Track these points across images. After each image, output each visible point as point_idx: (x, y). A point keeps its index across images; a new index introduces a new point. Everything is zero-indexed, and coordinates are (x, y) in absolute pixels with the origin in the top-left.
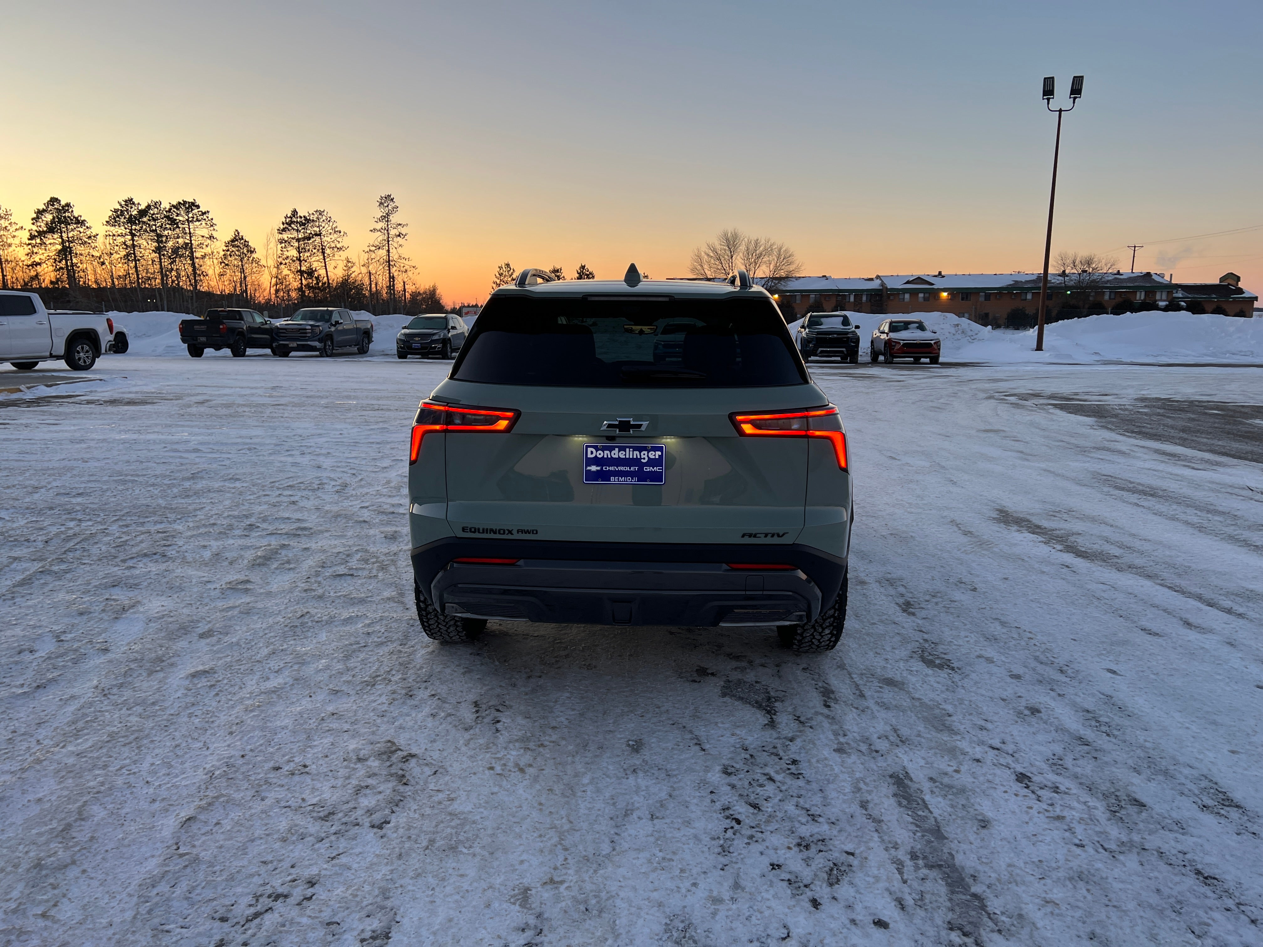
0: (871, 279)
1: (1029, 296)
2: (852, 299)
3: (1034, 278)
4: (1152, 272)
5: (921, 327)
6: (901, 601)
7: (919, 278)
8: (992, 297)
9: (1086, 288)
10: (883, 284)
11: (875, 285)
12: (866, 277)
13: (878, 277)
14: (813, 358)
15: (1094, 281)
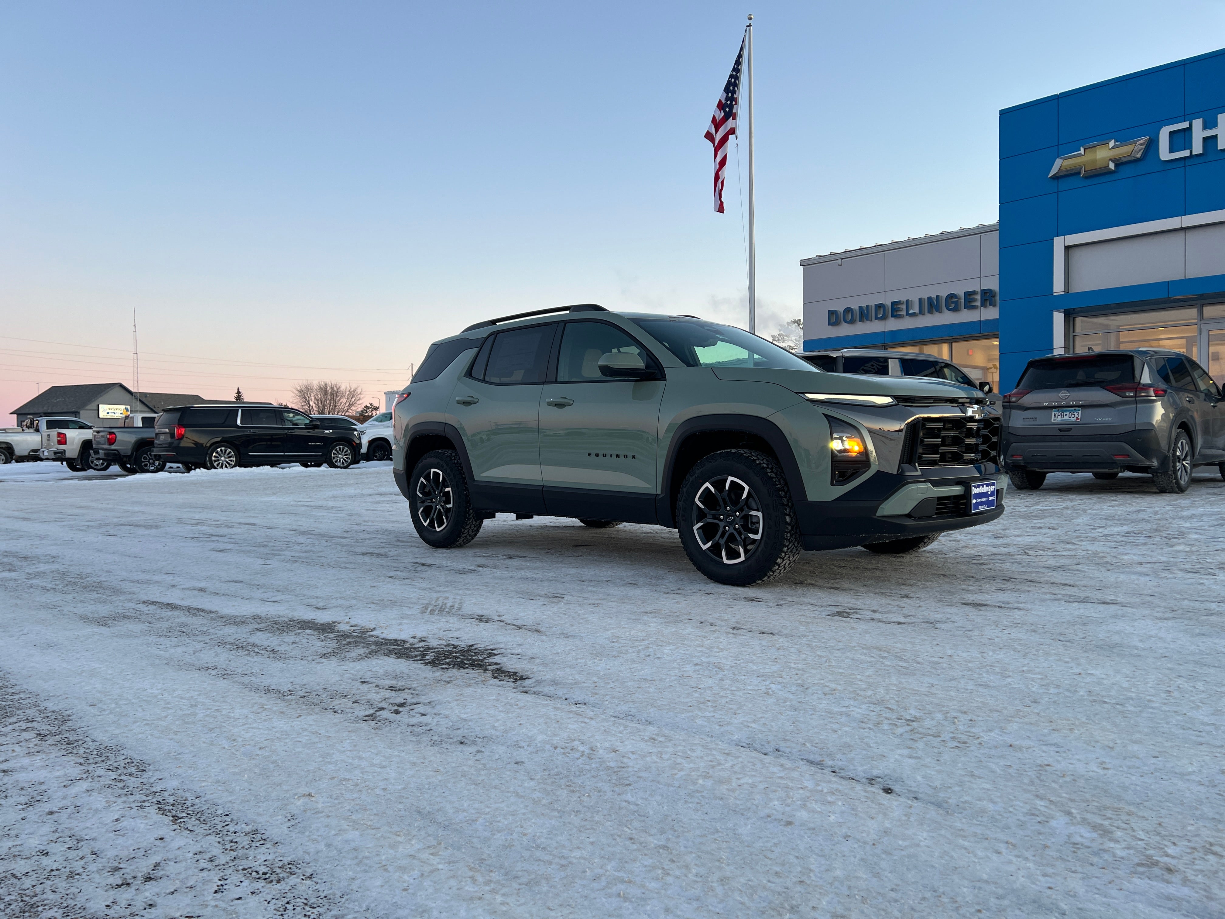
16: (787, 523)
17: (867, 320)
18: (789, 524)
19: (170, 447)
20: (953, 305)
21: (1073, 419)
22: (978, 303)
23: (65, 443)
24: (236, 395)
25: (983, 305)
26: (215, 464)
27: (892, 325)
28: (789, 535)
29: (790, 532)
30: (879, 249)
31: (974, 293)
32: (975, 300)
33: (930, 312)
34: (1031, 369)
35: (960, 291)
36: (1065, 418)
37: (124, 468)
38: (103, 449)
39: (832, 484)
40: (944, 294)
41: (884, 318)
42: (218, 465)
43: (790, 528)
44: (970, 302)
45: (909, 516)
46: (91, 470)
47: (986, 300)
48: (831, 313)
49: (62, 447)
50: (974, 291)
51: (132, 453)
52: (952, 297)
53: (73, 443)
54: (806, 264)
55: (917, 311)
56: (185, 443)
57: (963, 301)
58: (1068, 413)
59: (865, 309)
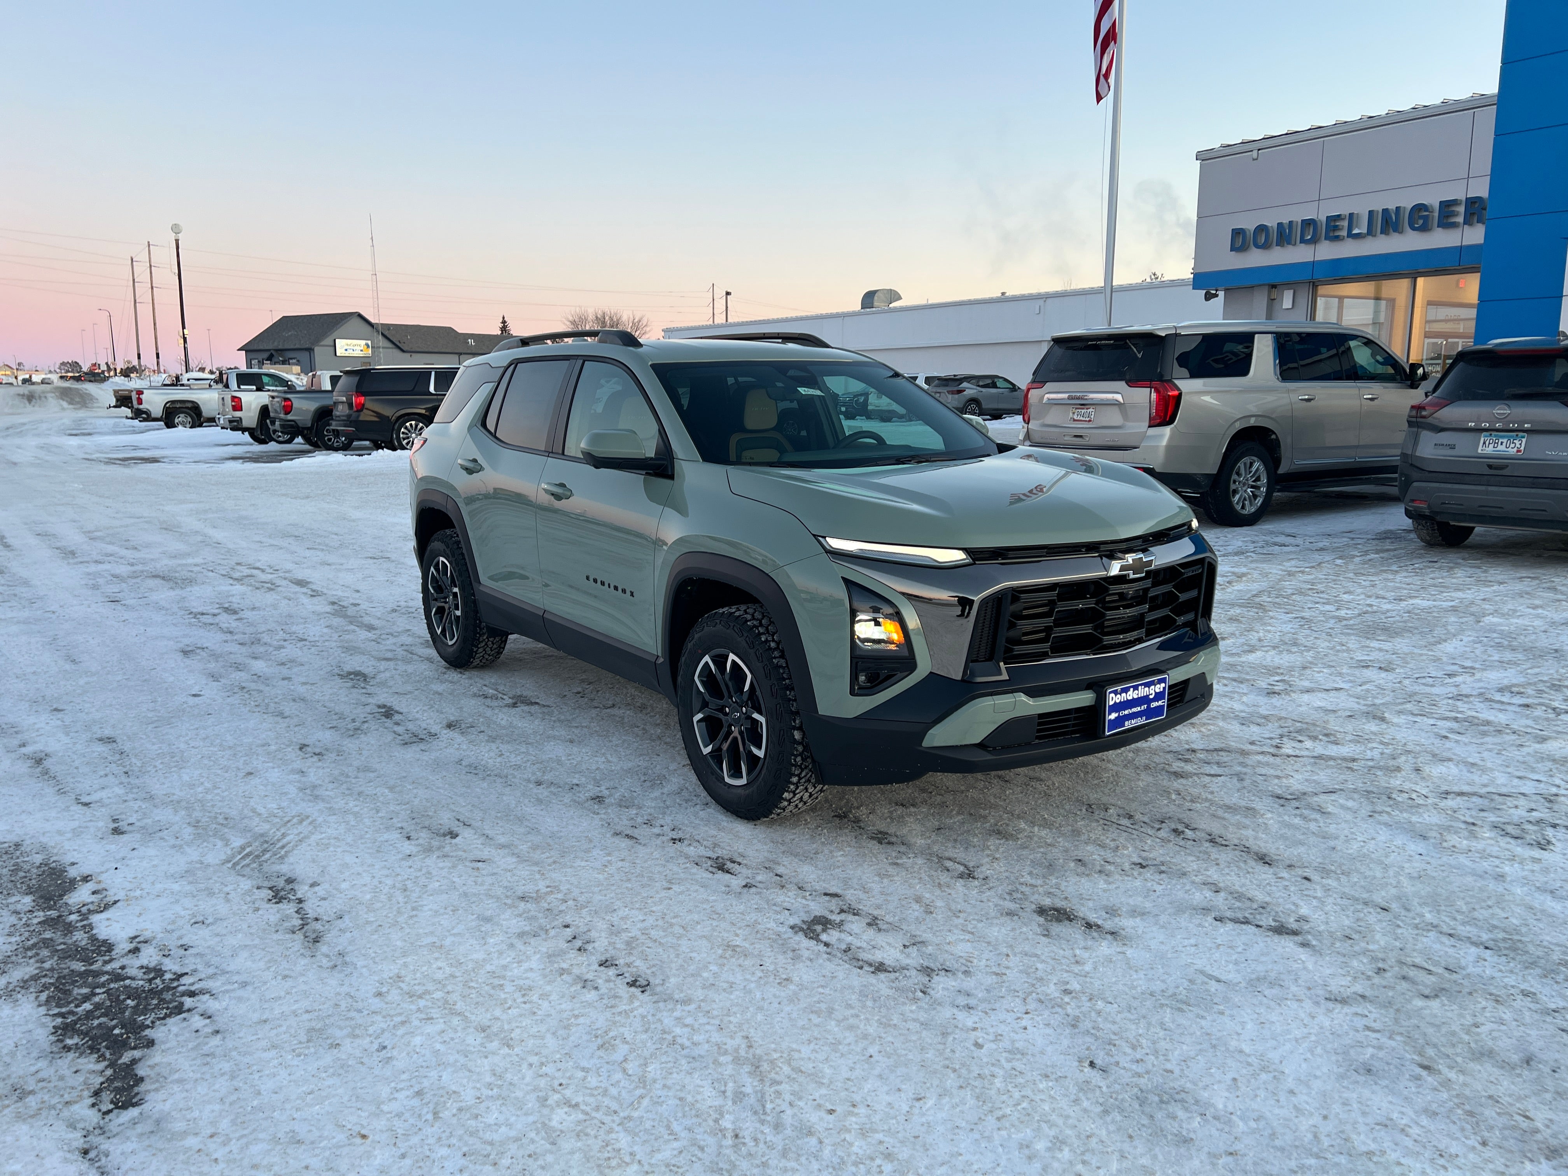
6: (397, 717)
16: (795, 741)
17: (1289, 243)
18: (799, 743)
19: (349, 421)
20: (1421, 222)
21: (1512, 451)
22: (1460, 219)
23: (240, 409)
24: (501, 325)
25: (1468, 222)
26: (404, 443)
27: (1326, 251)
28: (799, 759)
29: (801, 754)
30: (1317, 134)
31: (1455, 202)
32: (1455, 214)
33: (1385, 231)
34: (1460, 365)
35: (1433, 199)
36: (1500, 448)
37: (308, 441)
38: (281, 420)
39: (852, 693)
40: (1408, 204)
41: (1314, 241)
42: (408, 443)
43: (800, 748)
44: (1448, 217)
45: (982, 745)
46: (273, 443)
47: (1473, 214)
48: (1237, 233)
49: (238, 414)
50: (1455, 200)
51: (313, 425)
52: (1420, 210)
53: (249, 409)
54: (1204, 157)
55: (1364, 230)
56: (366, 416)
57: (1436, 214)
58: (1505, 441)
59: (1286, 227)
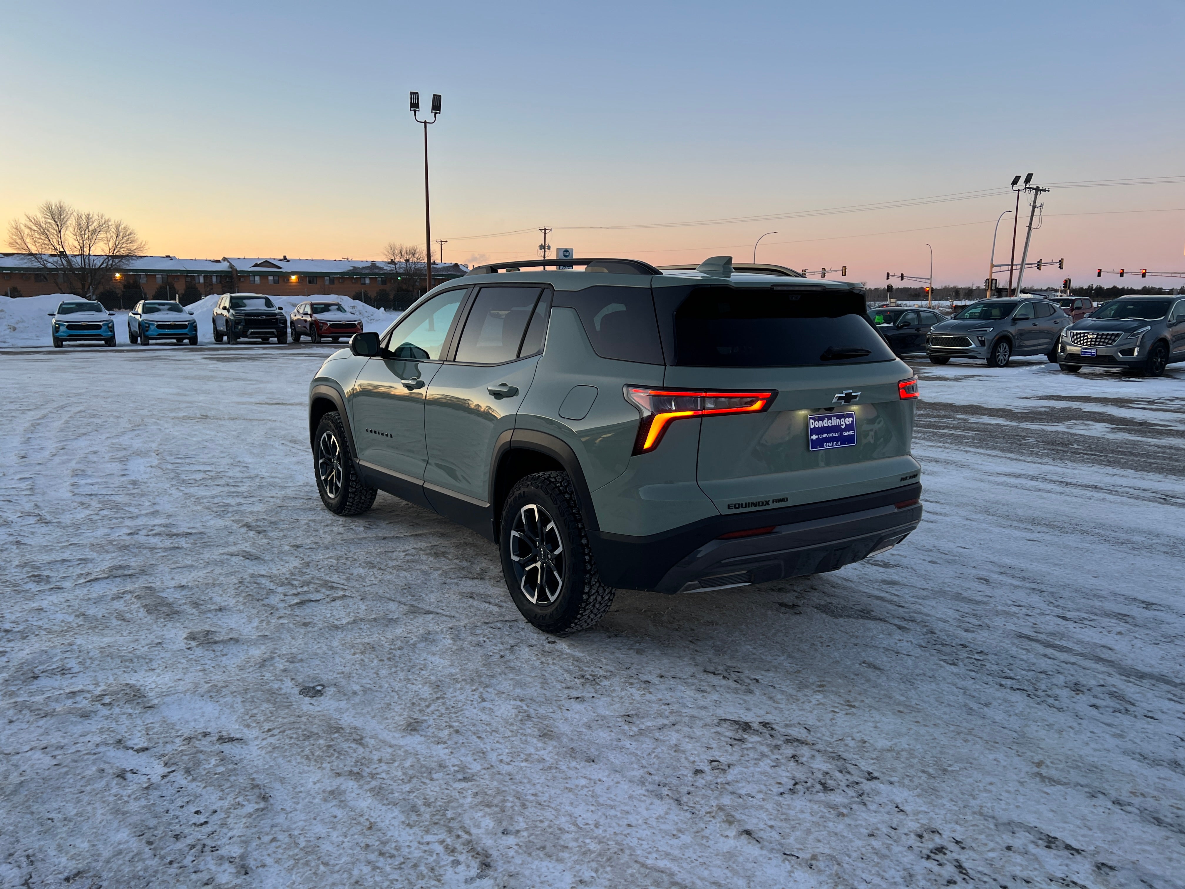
0: (218, 261)
1: (367, 281)
2: (202, 280)
3: (369, 265)
4: (459, 263)
5: (340, 308)
7: (266, 261)
8: (336, 281)
9: (414, 274)
10: (231, 266)
11: (224, 267)
12: (212, 259)
13: (225, 259)
14: (242, 339)
15: (418, 269)
